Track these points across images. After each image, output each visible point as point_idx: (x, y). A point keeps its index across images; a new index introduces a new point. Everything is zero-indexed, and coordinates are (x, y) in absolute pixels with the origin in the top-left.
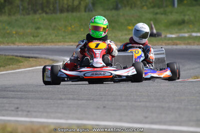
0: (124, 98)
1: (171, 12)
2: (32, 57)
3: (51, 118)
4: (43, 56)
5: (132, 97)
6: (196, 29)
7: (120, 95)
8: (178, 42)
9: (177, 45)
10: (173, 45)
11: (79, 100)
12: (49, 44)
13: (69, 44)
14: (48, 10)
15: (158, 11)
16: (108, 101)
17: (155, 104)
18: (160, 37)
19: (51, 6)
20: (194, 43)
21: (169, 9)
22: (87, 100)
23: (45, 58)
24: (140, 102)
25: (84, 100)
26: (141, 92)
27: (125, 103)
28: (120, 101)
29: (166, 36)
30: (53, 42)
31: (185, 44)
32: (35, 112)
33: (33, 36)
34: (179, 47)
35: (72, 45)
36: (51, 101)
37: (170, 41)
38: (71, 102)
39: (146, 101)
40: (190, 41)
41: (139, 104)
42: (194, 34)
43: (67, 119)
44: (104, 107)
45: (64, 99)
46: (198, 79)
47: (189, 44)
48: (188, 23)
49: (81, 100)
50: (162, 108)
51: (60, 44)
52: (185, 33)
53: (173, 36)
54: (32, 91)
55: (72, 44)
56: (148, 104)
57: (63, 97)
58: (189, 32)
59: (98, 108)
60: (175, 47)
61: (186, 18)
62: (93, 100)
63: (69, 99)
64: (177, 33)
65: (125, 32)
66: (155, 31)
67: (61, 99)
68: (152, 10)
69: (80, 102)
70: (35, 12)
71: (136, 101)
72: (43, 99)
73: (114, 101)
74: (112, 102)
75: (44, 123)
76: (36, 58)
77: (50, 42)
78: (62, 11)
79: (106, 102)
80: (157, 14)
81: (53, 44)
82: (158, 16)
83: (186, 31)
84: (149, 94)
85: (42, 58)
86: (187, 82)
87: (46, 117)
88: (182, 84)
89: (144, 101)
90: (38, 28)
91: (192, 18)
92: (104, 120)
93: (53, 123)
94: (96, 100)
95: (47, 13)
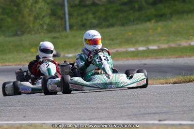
1: (67, 37)
21: (64, 34)
29: (64, 56)
53: (70, 55)
61: (79, 40)
65: (29, 54)
68: (50, 35)
80: (54, 38)
82: (55, 40)
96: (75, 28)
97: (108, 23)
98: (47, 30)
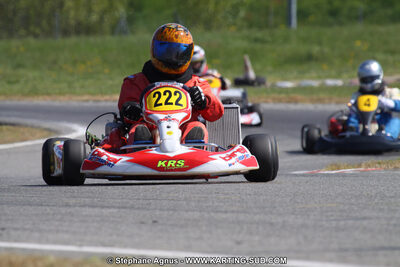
0: (193, 204)
1: (286, 39)
2: (6, 124)
3: (48, 242)
4: (29, 121)
5: (211, 204)
6: (333, 73)
7: (186, 199)
8: (299, 96)
9: (296, 102)
10: (289, 102)
11: (103, 207)
12: (41, 98)
13: (79, 98)
14: (38, 31)
15: (259, 34)
16: (161, 210)
17: (257, 218)
18: (263, 87)
19: (44, 23)
20: (330, 99)
21: (281, 30)
22: (119, 208)
23: (32, 127)
24: (226, 212)
25: (114, 207)
26: (227, 194)
27: (197, 215)
28: (187, 211)
29: (273, 86)
30: (48, 94)
31: (312, 101)
32: (16, 229)
33: (9, 82)
34: (299, 107)
35: (87, 101)
36: (48, 208)
37: (283, 96)
38: (87, 211)
39: (238, 212)
40: (322, 95)
41: (224, 216)
42: (330, 82)
43: (81, 246)
44: (155, 222)
45: (75, 206)
46: (339, 169)
47: (320, 101)
48: (317, 60)
49: (108, 207)
50: (272, 224)
51: (62, 98)
52: (312, 78)
53: (289, 84)
54: (9, 190)
55: (86, 97)
56: (242, 217)
57: (72, 201)
58: (319, 78)
59: (142, 223)
60: (292, 107)
61: (316, 49)
62: (132, 207)
63: (84, 206)
64: (296, 78)
66: (252, 75)
67: (67, 205)
68: (245, 32)
69: (106, 211)
70: (11, 34)
71: (217, 212)
72: (30, 205)
73: (174, 210)
74: (171, 212)
75: (34, 250)
76: (13, 125)
77: (43, 94)
78: (66, 33)
79: (158, 213)
80: (256, 40)
81: (48, 98)
82: (258, 46)
83: (314, 75)
84: (244, 197)
85: (26, 126)
86: (317, 175)
87: (39, 241)
88: (308, 178)
89: (233, 212)
90: (19, 66)
91: (326, 50)
92: (154, 247)
93: (52, 252)
94: (138, 208)
95: (36, 36)
96: (312, 18)
97: (389, 12)
98: (245, 19)
